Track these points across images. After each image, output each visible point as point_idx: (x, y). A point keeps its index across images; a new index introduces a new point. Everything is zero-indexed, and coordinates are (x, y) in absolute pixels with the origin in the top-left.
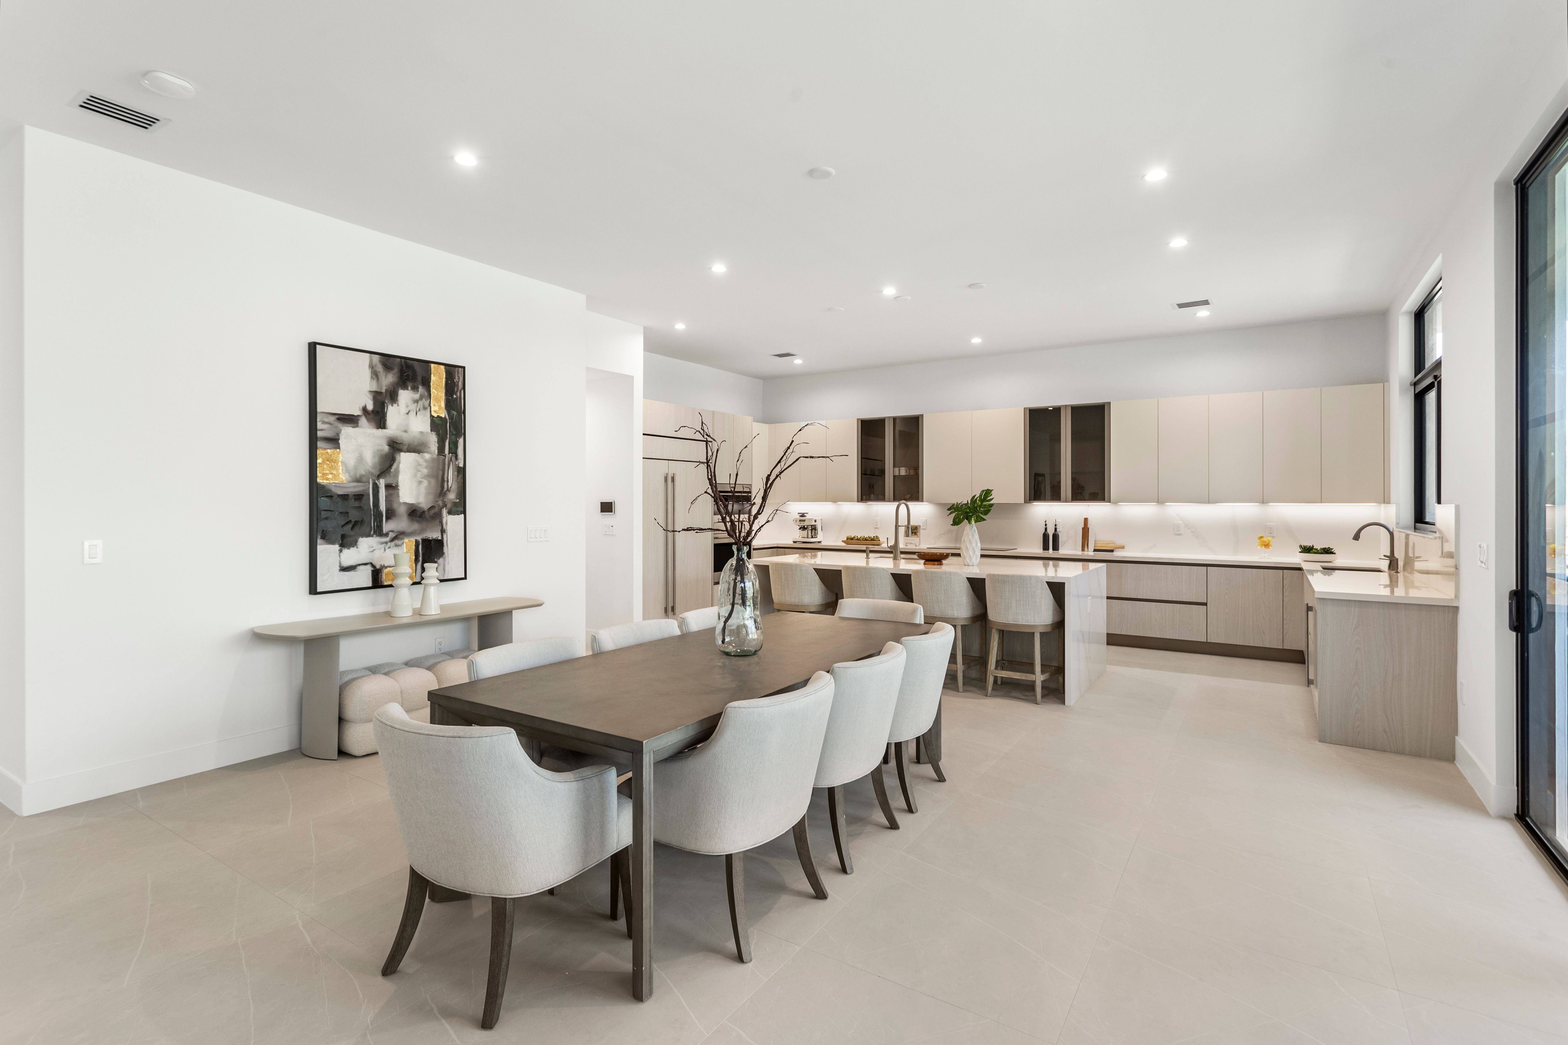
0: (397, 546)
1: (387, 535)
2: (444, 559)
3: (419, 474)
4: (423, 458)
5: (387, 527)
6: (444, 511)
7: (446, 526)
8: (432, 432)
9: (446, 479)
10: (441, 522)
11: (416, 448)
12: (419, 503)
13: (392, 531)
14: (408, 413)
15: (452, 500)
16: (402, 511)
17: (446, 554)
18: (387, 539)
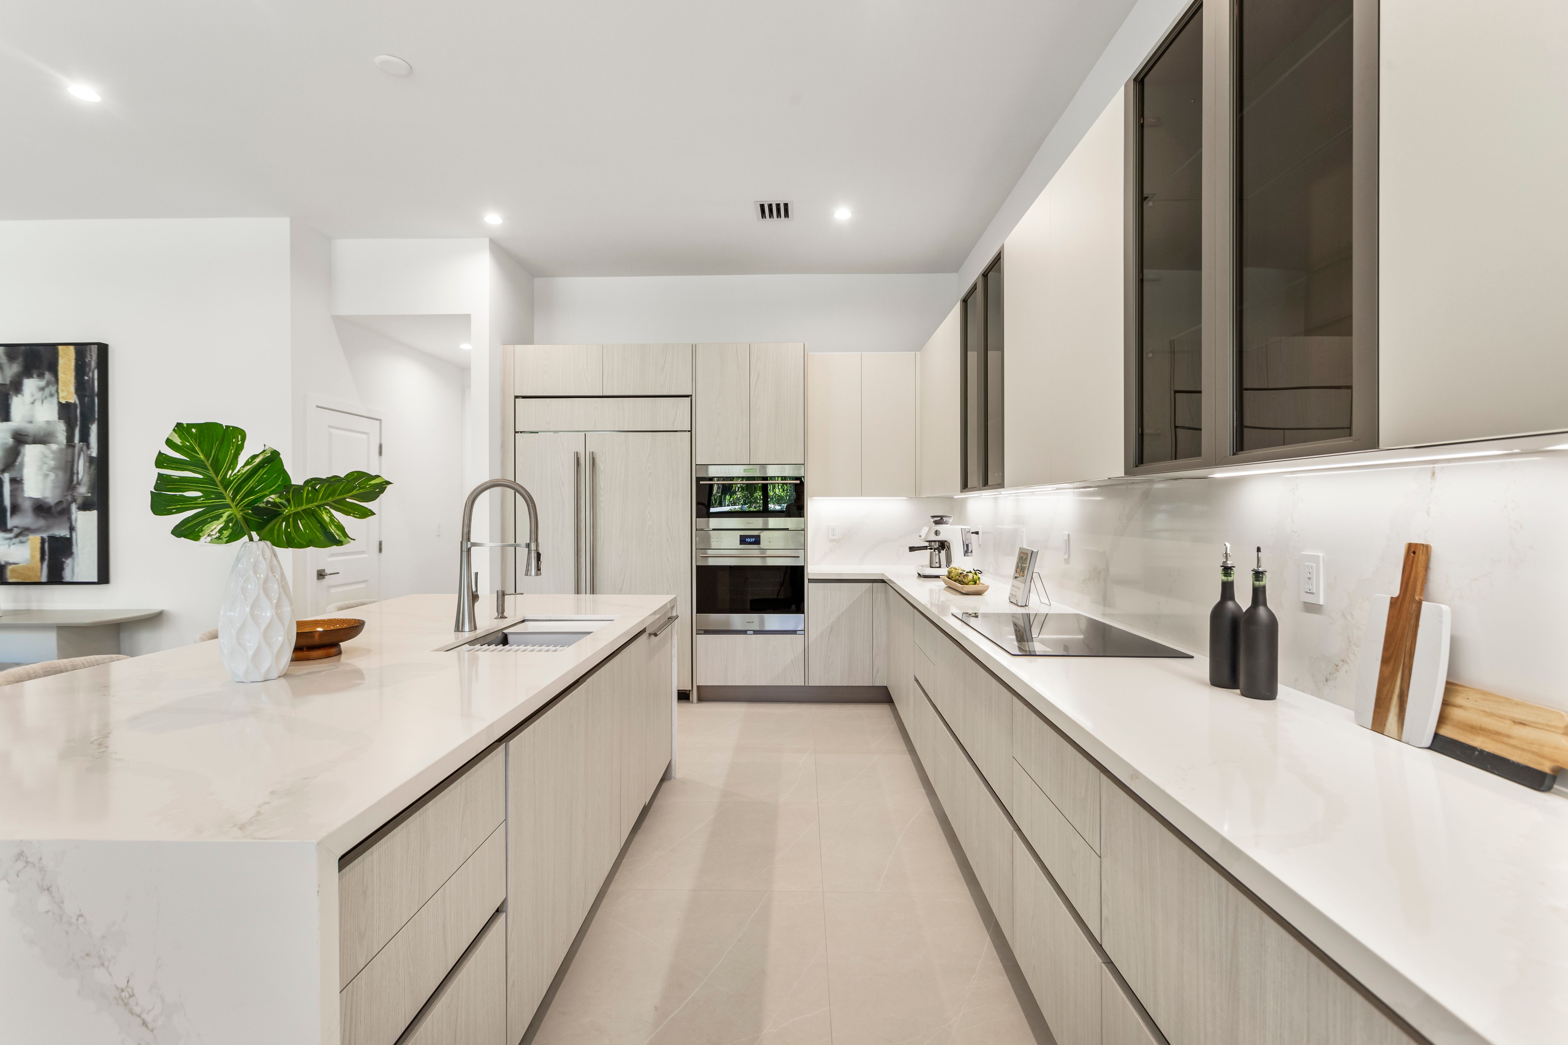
0: (22, 542)
1: (11, 531)
2: (73, 559)
3: (45, 467)
4: (49, 449)
5: (11, 522)
6: (74, 507)
7: (76, 523)
8: (60, 421)
9: (75, 471)
10: (70, 519)
11: (42, 439)
12: (45, 498)
13: (16, 527)
14: (33, 403)
15: (83, 494)
16: (27, 505)
17: (75, 554)
18: (11, 535)
